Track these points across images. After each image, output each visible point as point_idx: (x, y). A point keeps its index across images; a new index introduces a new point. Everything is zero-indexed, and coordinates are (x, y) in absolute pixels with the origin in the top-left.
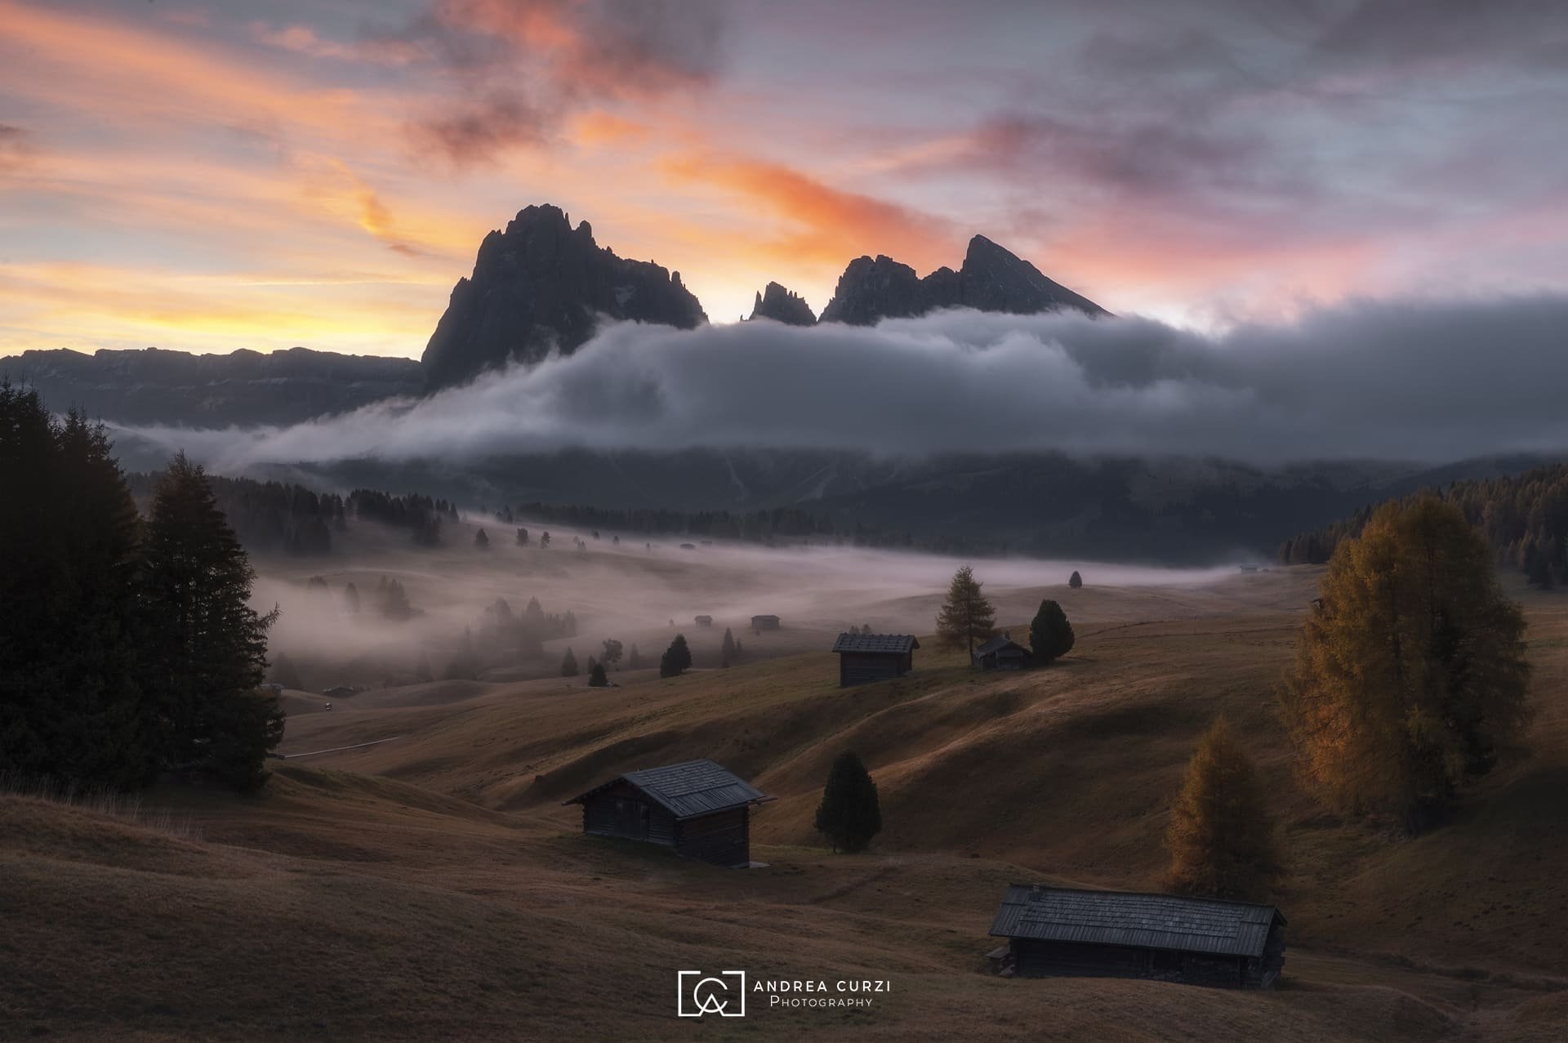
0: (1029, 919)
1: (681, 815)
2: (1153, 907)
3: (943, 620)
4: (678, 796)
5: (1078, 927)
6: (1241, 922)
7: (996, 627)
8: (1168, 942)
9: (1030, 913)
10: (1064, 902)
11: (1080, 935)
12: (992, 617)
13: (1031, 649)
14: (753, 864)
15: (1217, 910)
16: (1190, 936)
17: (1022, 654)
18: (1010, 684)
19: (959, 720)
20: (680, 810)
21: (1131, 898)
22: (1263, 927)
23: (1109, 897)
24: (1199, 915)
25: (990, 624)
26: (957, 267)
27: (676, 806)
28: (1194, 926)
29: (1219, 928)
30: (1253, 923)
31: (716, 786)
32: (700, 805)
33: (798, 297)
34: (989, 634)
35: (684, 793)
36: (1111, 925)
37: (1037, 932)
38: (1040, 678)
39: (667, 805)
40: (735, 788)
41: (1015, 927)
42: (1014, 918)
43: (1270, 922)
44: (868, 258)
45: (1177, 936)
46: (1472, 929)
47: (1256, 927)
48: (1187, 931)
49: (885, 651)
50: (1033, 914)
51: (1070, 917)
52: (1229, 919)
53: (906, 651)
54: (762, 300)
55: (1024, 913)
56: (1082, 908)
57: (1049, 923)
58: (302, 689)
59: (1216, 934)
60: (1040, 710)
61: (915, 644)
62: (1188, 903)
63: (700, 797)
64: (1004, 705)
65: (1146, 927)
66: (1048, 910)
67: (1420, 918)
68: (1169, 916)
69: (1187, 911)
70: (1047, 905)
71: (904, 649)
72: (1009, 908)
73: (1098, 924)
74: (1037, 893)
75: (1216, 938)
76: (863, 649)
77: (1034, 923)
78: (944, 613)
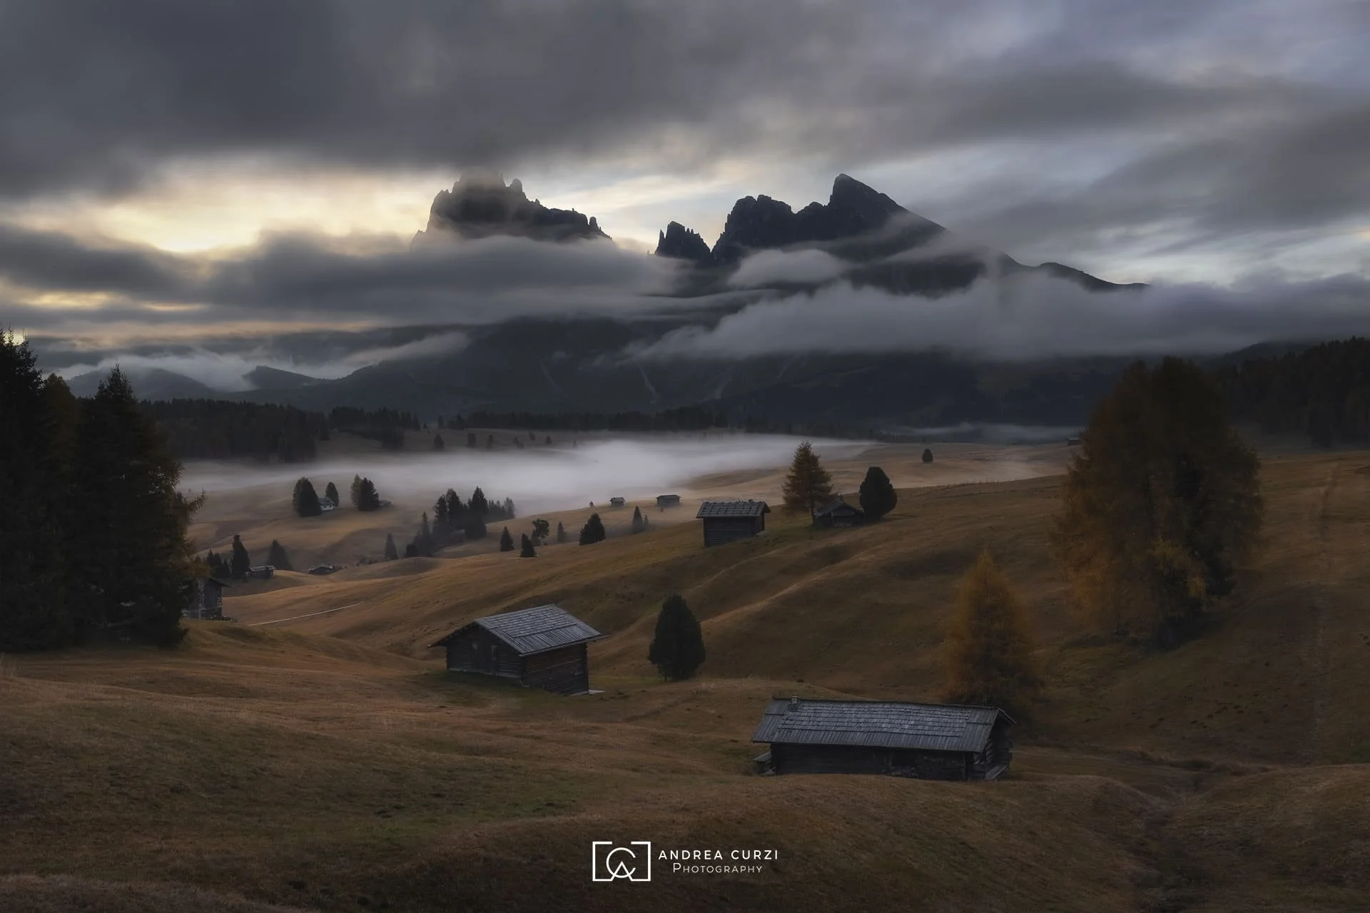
0: (786, 727)
1: (523, 652)
2: (893, 713)
3: (789, 488)
4: (523, 636)
5: (827, 733)
6: (967, 723)
7: (833, 492)
8: (903, 742)
9: (787, 722)
10: (817, 711)
11: (828, 739)
12: (830, 484)
13: (861, 509)
14: (591, 692)
15: (948, 713)
16: (922, 737)
17: (853, 513)
18: (840, 539)
19: (797, 570)
20: (523, 648)
21: (874, 706)
22: (986, 727)
23: (857, 706)
24: (932, 719)
25: (829, 489)
26: (825, 201)
27: (519, 645)
28: (927, 728)
29: (947, 729)
30: (977, 724)
31: (557, 627)
32: (542, 643)
33: (695, 233)
34: (826, 497)
35: (528, 634)
36: (855, 729)
37: (792, 738)
38: (863, 533)
39: (512, 644)
40: (575, 628)
41: (773, 734)
42: (774, 725)
43: (993, 722)
44: (751, 197)
45: (911, 736)
46: (1205, 727)
47: (980, 727)
48: (920, 732)
49: (740, 515)
50: (791, 722)
51: (821, 724)
52: (957, 721)
53: (758, 515)
54: (665, 236)
55: (783, 722)
56: (832, 715)
57: (803, 730)
58: (292, 570)
59: (945, 734)
60: (860, 559)
61: (766, 509)
62: (922, 708)
63: (542, 637)
64: (834, 555)
65: (885, 730)
66: (803, 718)
67: (1162, 719)
68: (906, 720)
69: (921, 715)
70: (802, 714)
71: (756, 513)
72: (771, 717)
73: (844, 729)
74: (795, 705)
75: (944, 738)
76: (721, 515)
77: (790, 730)
78: (789, 482)
